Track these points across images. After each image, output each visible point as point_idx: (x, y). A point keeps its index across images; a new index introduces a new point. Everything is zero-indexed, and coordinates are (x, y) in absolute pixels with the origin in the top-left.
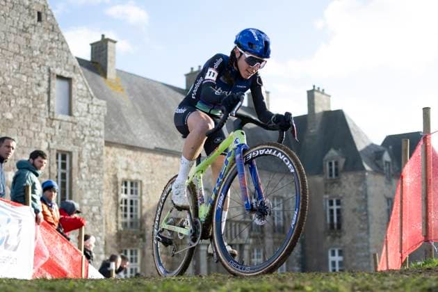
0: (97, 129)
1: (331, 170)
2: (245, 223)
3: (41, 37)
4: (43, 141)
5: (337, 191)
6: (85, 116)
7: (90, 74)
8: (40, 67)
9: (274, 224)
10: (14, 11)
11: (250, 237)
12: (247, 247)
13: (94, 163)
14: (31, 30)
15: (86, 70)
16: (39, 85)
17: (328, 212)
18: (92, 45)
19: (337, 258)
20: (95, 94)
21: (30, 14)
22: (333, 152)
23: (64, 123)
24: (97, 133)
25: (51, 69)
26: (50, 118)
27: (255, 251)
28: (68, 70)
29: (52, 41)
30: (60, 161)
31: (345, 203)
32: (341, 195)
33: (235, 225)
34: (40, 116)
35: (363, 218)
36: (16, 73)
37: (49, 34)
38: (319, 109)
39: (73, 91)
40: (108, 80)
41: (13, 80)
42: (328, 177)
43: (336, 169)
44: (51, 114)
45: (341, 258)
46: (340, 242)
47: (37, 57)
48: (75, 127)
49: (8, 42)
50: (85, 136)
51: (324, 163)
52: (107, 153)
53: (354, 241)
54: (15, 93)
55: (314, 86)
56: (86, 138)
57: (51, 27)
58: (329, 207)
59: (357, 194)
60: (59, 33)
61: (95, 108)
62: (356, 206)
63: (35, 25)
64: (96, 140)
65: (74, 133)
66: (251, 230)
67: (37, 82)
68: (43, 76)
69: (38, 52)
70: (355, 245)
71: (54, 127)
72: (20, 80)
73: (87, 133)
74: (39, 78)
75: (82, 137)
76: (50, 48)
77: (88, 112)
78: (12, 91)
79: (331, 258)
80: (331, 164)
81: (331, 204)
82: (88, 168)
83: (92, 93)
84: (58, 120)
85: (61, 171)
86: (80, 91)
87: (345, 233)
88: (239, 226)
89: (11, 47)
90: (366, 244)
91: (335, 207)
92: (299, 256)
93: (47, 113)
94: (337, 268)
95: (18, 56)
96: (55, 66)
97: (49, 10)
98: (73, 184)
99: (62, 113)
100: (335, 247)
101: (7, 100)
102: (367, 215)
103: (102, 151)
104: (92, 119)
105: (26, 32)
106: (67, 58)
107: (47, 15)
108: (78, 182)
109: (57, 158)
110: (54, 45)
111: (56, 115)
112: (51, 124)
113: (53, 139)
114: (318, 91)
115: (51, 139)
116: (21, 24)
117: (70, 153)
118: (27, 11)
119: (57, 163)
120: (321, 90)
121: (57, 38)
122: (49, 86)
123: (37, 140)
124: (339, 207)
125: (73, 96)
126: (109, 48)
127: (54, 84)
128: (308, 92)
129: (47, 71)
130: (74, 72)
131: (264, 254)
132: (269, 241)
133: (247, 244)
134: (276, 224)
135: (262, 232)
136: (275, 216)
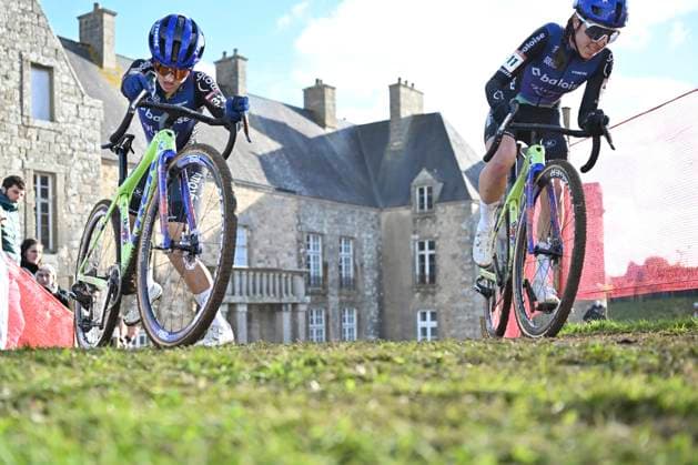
0: (91, 140)
1: (422, 199)
2: (301, 274)
3: (8, 8)
4: (15, 158)
5: (430, 229)
6: (74, 123)
7: (79, 61)
8: (7, 51)
9: (341, 275)
11: (307, 294)
12: (303, 308)
13: (88, 188)
15: (73, 55)
16: (7, 77)
17: (417, 259)
18: (79, 18)
19: (430, 324)
20: (86, 89)
22: (425, 175)
23: (43, 132)
24: (90, 146)
25: (24, 54)
26: (23, 124)
27: (314, 313)
28: (48, 56)
29: (24, 12)
30: (39, 186)
31: (441, 246)
32: (436, 235)
33: (286, 278)
34: (9, 122)
35: (466, 267)
37: (19, 3)
38: (406, 112)
39: (55, 87)
40: (105, 70)
42: (418, 210)
43: (430, 199)
44: (25, 119)
45: (434, 324)
46: (434, 301)
48: (59, 137)
50: (74, 150)
51: (413, 189)
52: (106, 174)
53: (453, 300)
55: (400, 79)
56: (75, 154)
58: (418, 253)
59: (459, 235)
61: (87, 110)
62: (458, 250)
64: (90, 156)
65: (57, 146)
66: (308, 284)
67: (3, 73)
68: (12, 65)
70: (455, 305)
71: (30, 138)
73: (77, 146)
74: (6, 67)
75: (70, 152)
76: (21, 24)
77: (78, 116)
79: (421, 324)
80: (422, 191)
81: (422, 247)
82: (78, 196)
83: (82, 89)
84: (35, 128)
85: (41, 200)
86: (65, 86)
87: (441, 288)
88: (292, 279)
90: (471, 304)
91: (427, 252)
92: (375, 321)
93: (20, 118)
94: (429, 337)
96: (28, 50)
98: (59, 218)
99: (41, 117)
100: (429, 308)
103: (98, 172)
104: (84, 126)
106: (46, 38)
108: (65, 216)
109: (35, 182)
110: (26, 19)
111: (31, 120)
112: (25, 135)
113: (29, 154)
114: (405, 86)
115: (26, 155)
117: (53, 175)
119: (35, 189)
120: (409, 85)
121: (30, 9)
122: (22, 79)
123: (6, 157)
124: (432, 252)
125: (56, 93)
126: (105, 23)
127: (28, 75)
128: (391, 87)
129: (17, 57)
130: (57, 59)
131: (327, 317)
132: (333, 299)
133: (303, 303)
134: (344, 276)
135: (324, 287)
136: (343, 264)
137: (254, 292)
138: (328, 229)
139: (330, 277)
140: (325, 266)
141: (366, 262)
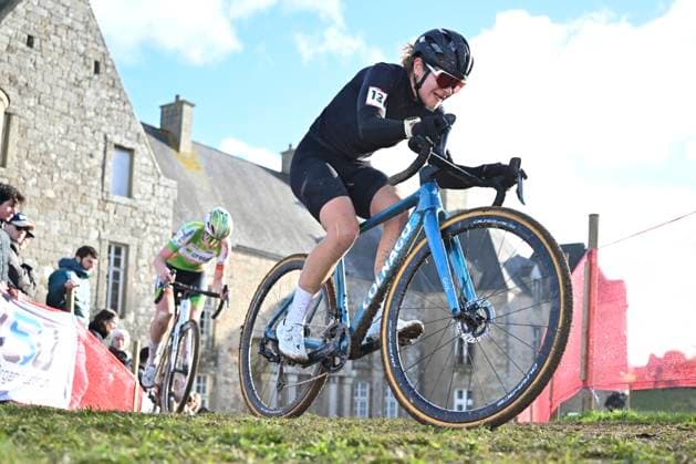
0: (163, 216)
3: (97, 94)
4: (92, 229)
6: (149, 200)
7: (159, 145)
8: (94, 132)
10: (64, 59)
11: (354, 368)
12: (349, 381)
14: (85, 84)
15: (153, 139)
16: (91, 156)
17: (457, 342)
18: (162, 107)
19: (465, 401)
20: (163, 171)
21: (85, 64)
23: (121, 207)
24: (163, 222)
25: (109, 136)
26: (103, 199)
27: (359, 386)
28: (129, 139)
29: (112, 99)
30: (113, 255)
34: (90, 196)
35: (501, 351)
36: (62, 139)
37: (108, 90)
38: (452, 207)
39: (136, 166)
40: (181, 154)
41: (57, 147)
44: (105, 195)
45: (470, 402)
46: (470, 381)
47: (90, 119)
48: (135, 213)
49: (55, 98)
50: (147, 224)
53: (488, 380)
54: (59, 164)
56: (148, 228)
57: (111, 82)
60: (121, 90)
61: (162, 189)
62: (494, 335)
63: (90, 78)
64: (162, 231)
65: (133, 221)
67: (89, 152)
68: (97, 144)
69: (93, 114)
70: (489, 386)
71: (108, 212)
72: (67, 147)
73: (151, 222)
74: (92, 147)
75: (143, 226)
76: (108, 109)
77: (153, 194)
78: (56, 163)
79: (457, 401)
82: (148, 267)
83: (159, 170)
84: (113, 202)
85: (113, 268)
86: (144, 167)
87: (477, 370)
89: (58, 104)
93: (100, 192)
95: (66, 118)
96: (113, 133)
97: (111, 60)
98: (129, 286)
99: (120, 194)
100: (465, 386)
101: (48, 173)
102: (507, 347)
104: (158, 203)
105: (78, 86)
106: (130, 123)
107: (106, 66)
108: (135, 285)
109: (109, 252)
110: (113, 105)
111: (111, 195)
112: (104, 208)
113: (106, 227)
115: (103, 227)
116: (73, 76)
117: (127, 246)
118: (82, 60)
119: (109, 258)
121: (117, 96)
122: (105, 158)
123: (85, 228)
125: (135, 173)
126: (184, 113)
127: (111, 155)
129: (102, 138)
130: (138, 142)
131: (371, 390)
132: (379, 375)
133: (349, 376)
135: (370, 362)
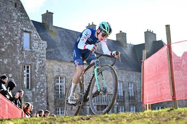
0: (42, 54)
3: (16, 14)
4: (18, 60)
6: (37, 49)
8: (16, 27)
9: (129, 95)
10: (4, 4)
12: (116, 106)
13: (41, 69)
16: (16, 35)
18: (42, 15)
23: (27, 52)
24: (43, 56)
26: (21, 50)
27: (120, 108)
28: (29, 28)
29: (22, 16)
30: (26, 69)
34: (16, 49)
36: (6, 31)
37: (20, 13)
39: (31, 38)
40: (50, 31)
41: (4, 34)
47: (15, 23)
48: (32, 54)
54: (5, 39)
55: (148, 30)
57: (21, 10)
61: (41, 45)
63: (14, 9)
64: (42, 59)
65: (32, 56)
66: (118, 98)
68: (18, 32)
71: (23, 54)
72: (8, 34)
73: (38, 56)
74: (16, 33)
75: (36, 58)
77: (39, 47)
82: (39, 72)
83: (40, 38)
84: (25, 51)
85: (26, 73)
86: (35, 38)
95: (6, 23)
96: (23, 27)
98: (32, 79)
99: (27, 48)
100: (160, 106)
103: (45, 64)
104: (40, 49)
105: (10, 12)
107: (19, 4)
108: (34, 78)
110: (22, 18)
111: (24, 48)
113: (23, 59)
117: (31, 65)
118: (11, 3)
120: (151, 31)
121: (24, 14)
122: (21, 36)
125: (32, 40)
127: (23, 35)
128: (145, 32)
129: (20, 29)
130: (32, 30)
131: (125, 109)
132: (127, 103)
134: (130, 95)
135: (124, 99)
136: (130, 92)
137: (99, 101)
138: (124, 80)
139: (125, 96)
140: (124, 92)
141: (138, 90)
